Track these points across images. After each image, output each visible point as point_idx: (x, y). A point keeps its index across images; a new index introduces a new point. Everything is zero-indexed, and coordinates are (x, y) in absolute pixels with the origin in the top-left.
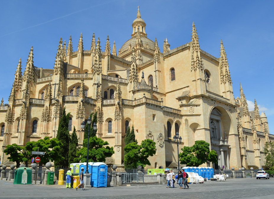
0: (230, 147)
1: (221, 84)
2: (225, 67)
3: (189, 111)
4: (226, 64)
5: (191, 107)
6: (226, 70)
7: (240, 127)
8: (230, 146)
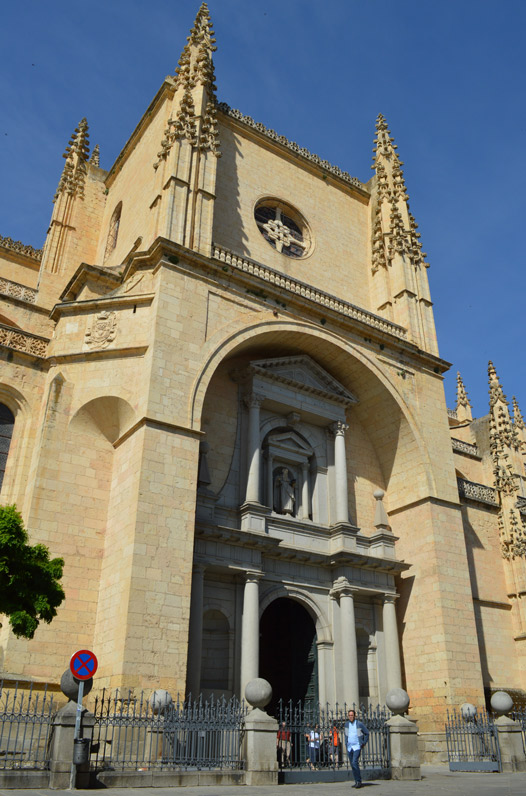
0: (404, 575)
1: (374, 272)
2: (390, 202)
3: (87, 339)
4: (395, 193)
5: (103, 314)
6: (395, 209)
7: (507, 488)
8: (407, 567)
